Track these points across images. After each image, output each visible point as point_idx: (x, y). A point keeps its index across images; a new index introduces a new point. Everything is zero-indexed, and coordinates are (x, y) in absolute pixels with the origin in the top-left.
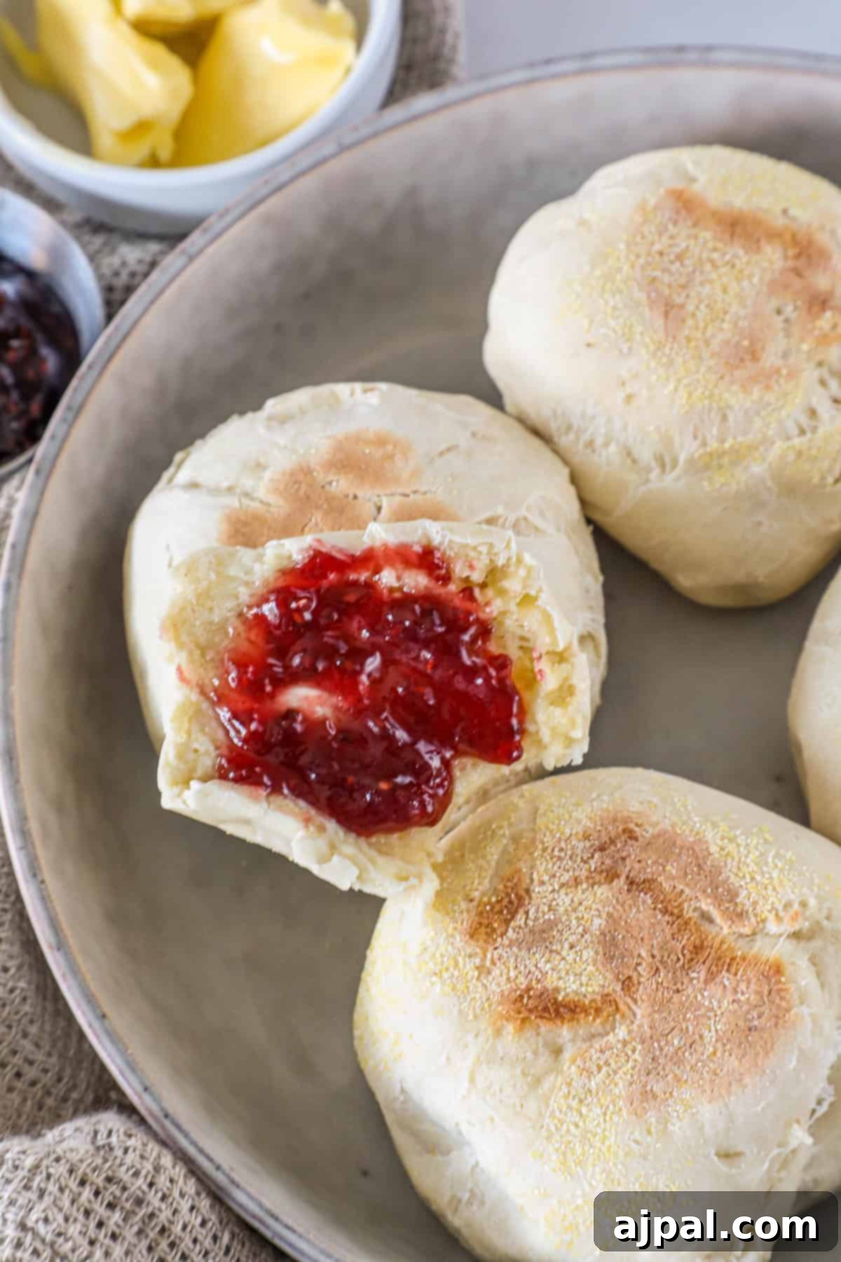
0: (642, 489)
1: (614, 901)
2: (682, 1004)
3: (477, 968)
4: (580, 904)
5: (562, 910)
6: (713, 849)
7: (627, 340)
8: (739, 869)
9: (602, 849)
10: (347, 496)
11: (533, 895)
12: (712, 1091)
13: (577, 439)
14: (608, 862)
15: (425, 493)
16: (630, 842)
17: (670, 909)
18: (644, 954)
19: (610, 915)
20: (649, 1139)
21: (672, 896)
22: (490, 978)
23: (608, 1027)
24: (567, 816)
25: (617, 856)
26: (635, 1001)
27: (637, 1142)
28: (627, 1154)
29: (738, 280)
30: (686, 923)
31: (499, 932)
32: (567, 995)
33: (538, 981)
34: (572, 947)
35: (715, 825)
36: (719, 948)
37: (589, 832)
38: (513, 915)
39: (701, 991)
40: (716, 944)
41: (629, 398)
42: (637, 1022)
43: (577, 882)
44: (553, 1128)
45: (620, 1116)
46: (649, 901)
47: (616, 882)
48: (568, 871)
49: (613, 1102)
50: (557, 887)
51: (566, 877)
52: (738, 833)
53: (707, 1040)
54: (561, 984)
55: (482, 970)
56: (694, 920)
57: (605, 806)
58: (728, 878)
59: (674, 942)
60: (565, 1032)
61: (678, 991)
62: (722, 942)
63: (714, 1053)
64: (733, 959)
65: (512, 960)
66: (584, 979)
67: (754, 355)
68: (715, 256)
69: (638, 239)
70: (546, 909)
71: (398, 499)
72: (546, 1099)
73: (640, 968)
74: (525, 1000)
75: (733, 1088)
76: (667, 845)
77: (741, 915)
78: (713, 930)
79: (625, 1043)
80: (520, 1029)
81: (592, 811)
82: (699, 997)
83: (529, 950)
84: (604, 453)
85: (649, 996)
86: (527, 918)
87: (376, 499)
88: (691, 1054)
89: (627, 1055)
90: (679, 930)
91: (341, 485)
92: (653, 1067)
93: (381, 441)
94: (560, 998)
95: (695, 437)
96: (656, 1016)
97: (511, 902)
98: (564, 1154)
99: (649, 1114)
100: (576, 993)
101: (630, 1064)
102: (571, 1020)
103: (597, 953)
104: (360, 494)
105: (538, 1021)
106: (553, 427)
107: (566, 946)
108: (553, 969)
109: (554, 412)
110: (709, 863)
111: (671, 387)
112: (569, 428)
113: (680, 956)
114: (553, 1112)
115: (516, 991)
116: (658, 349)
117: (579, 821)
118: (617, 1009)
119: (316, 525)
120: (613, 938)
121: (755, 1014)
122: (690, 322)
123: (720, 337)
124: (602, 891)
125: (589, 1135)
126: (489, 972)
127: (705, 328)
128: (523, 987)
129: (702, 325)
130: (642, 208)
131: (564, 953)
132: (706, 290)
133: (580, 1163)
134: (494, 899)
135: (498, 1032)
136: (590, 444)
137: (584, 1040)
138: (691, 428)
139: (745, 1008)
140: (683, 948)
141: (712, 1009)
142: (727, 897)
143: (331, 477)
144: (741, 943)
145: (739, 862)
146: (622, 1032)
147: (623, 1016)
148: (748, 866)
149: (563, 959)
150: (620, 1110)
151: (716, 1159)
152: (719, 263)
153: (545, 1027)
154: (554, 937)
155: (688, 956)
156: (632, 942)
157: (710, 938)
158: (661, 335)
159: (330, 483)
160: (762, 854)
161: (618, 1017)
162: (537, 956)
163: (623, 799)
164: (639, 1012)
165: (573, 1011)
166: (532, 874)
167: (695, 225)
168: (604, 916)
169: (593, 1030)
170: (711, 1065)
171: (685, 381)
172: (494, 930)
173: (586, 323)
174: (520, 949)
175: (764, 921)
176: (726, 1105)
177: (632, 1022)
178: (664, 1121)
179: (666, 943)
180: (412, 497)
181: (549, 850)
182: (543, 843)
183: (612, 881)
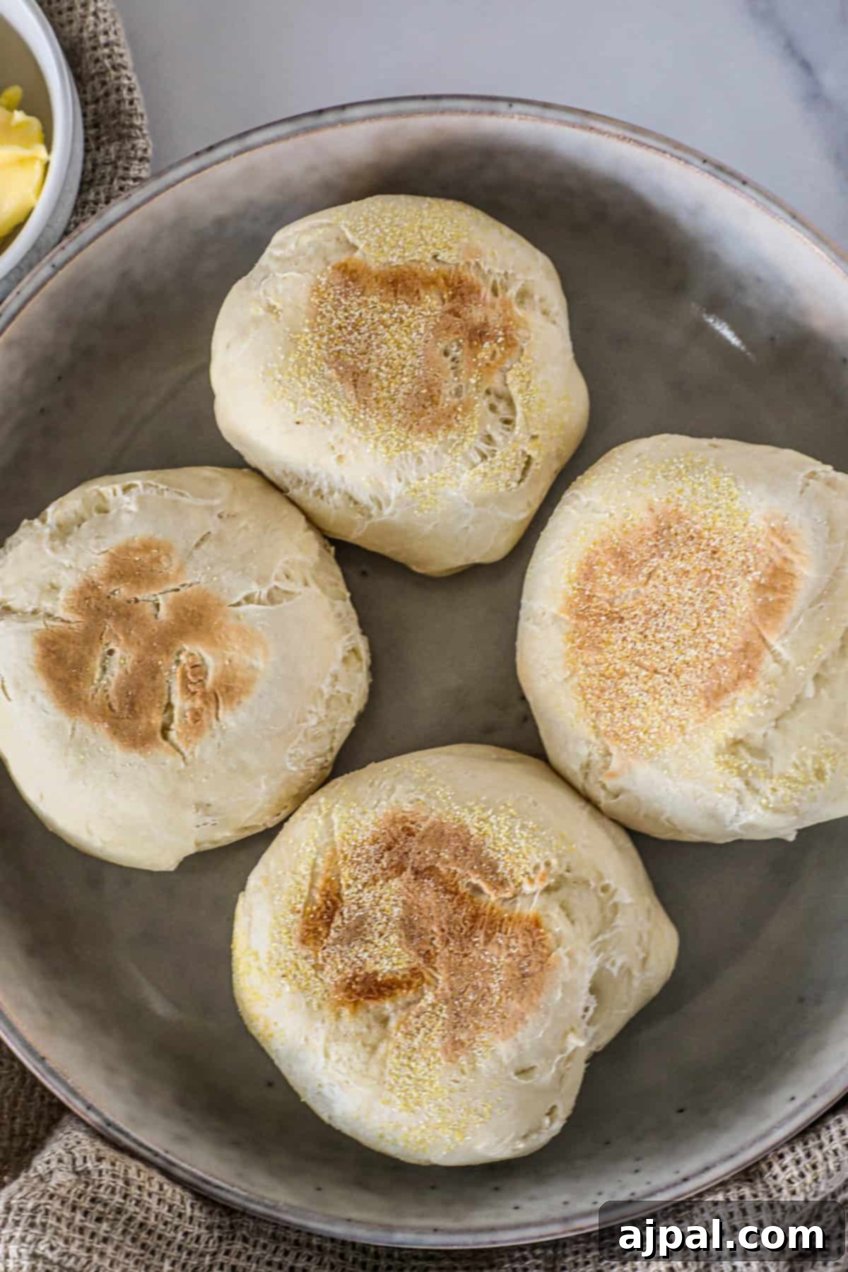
0: (367, 523)
1: (406, 891)
2: (470, 965)
3: (314, 967)
4: (381, 897)
5: (367, 905)
6: (473, 831)
7: (328, 414)
8: (495, 844)
9: (389, 848)
10: (129, 602)
11: (344, 898)
12: (503, 1031)
13: (307, 490)
14: (396, 858)
15: (191, 585)
16: (410, 838)
17: (449, 889)
18: (435, 929)
19: (404, 902)
20: (464, 1078)
21: (448, 878)
22: (325, 973)
23: (419, 995)
24: (357, 826)
25: (401, 852)
26: (435, 969)
27: (456, 1081)
28: (451, 1091)
29: (408, 334)
30: (463, 898)
31: (324, 934)
32: (384, 975)
33: (361, 968)
34: (381, 935)
35: (471, 811)
36: (491, 914)
37: (377, 836)
38: (331, 918)
39: (482, 951)
40: (488, 911)
41: (340, 458)
42: (440, 987)
43: (375, 880)
44: (393, 1083)
45: (440, 1064)
46: (432, 885)
47: (404, 875)
48: (366, 872)
49: (434, 1055)
50: (360, 887)
51: (366, 878)
52: (490, 812)
53: (493, 991)
54: (378, 967)
55: (318, 968)
56: (469, 893)
57: (385, 811)
58: (488, 853)
59: (456, 916)
60: (388, 1006)
61: (466, 955)
62: (492, 908)
63: (500, 1000)
64: (502, 920)
65: (338, 955)
66: (395, 960)
67: (433, 399)
68: (385, 316)
69: (319, 319)
70: (355, 907)
71: (171, 595)
72: (383, 1063)
73: (434, 942)
74: (354, 987)
75: (519, 1026)
76: (439, 835)
77: (503, 883)
78: (483, 899)
79: (433, 1006)
80: (354, 1012)
81: (376, 817)
82: (482, 957)
83: (349, 943)
84: (331, 500)
85: (445, 963)
86: (343, 919)
87: (153, 599)
88: (484, 1005)
89: (437, 1015)
90: (459, 904)
91: (123, 592)
92: (457, 1022)
93: (146, 547)
94: (379, 979)
95: (400, 480)
96: (453, 979)
97: (328, 908)
98: (405, 1099)
99: (461, 1058)
100: (390, 972)
101: (440, 1022)
102: (391, 995)
103: (400, 936)
104: (139, 597)
105: (368, 1002)
106: (286, 482)
107: (376, 935)
108: (370, 957)
109: (284, 472)
110: (471, 843)
111: (371, 446)
112: (300, 481)
113: (463, 926)
114: (390, 1071)
115: (345, 980)
116: (354, 416)
117: (367, 828)
118: (423, 979)
119: (111, 630)
120: (410, 921)
121: (525, 963)
122: (376, 384)
123: (403, 390)
124: (395, 883)
125: (420, 1083)
126: (322, 969)
127: (389, 386)
128: (350, 975)
129: (385, 383)
130: (316, 290)
131: (376, 941)
132: (384, 350)
133: (418, 1104)
134: (315, 908)
135: (338, 1015)
136: (318, 492)
137: (403, 1009)
138: (394, 473)
139: (518, 959)
140: (464, 919)
141: (492, 965)
142: (489, 869)
143: (113, 588)
144: (507, 906)
145: (494, 839)
146: (430, 997)
147: (429, 984)
148: (500, 839)
149: (376, 946)
150: (439, 1059)
151: (515, 1078)
152: (390, 322)
153: (372, 1005)
154: (365, 929)
155: (469, 925)
156: (425, 921)
157: (482, 906)
158: (355, 402)
159: (113, 593)
160: (511, 828)
161: (425, 985)
162: (356, 948)
163: (397, 802)
164: (440, 978)
165: (390, 988)
166: (339, 880)
167: (363, 294)
168: (401, 904)
169: (408, 1000)
170: (500, 1010)
171: (382, 439)
172: (320, 933)
173: (291, 405)
174: (342, 945)
175: (520, 884)
176: (516, 1040)
177: (436, 987)
178: (472, 1061)
179: (450, 917)
180: (182, 590)
181: (349, 858)
182: (342, 852)
183: (401, 873)
